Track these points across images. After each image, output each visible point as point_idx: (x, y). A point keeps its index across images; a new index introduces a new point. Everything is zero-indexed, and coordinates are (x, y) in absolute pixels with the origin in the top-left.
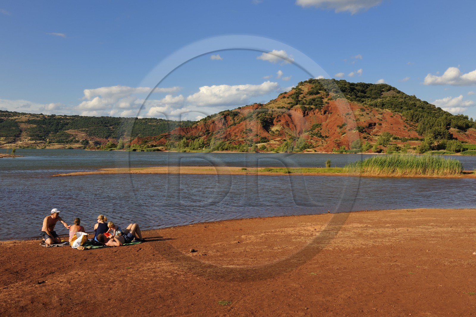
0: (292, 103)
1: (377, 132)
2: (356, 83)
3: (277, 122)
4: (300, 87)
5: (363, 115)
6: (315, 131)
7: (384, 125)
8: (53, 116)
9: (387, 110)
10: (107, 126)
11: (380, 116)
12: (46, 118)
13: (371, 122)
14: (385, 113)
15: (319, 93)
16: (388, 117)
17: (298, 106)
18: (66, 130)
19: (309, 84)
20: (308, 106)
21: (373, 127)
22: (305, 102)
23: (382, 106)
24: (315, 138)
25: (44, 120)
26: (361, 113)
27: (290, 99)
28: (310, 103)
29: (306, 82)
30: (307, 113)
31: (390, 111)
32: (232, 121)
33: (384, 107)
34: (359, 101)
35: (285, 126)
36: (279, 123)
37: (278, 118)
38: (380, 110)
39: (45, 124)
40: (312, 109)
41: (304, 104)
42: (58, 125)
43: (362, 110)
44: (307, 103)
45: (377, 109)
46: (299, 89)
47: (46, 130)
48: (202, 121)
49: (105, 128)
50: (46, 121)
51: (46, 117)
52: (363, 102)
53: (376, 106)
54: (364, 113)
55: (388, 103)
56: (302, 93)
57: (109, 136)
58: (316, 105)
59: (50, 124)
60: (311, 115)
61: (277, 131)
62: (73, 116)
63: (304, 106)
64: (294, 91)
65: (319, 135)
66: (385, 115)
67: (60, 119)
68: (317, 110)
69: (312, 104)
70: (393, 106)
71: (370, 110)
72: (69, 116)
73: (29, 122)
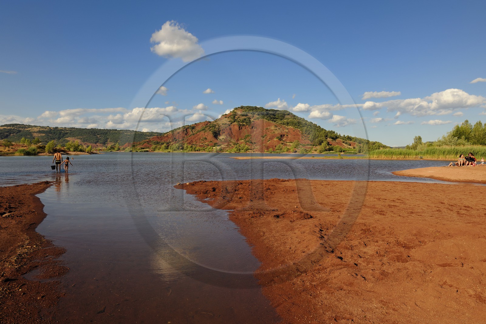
0: (231, 121)
1: (286, 140)
2: (269, 109)
3: (223, 133)
4: (235, 111)
5: (276, 130)
6: (247, 139)
7: (289, 136)
8: (57, 128)
9: (290, 127)
10: (95, 135)
11: (287, 130)
12: (51, 130)
13: (281, 134)
14: (289, 129)
15: (248, 115)
16: (291, 131)
17: (235, 123)
18: (66, 138)
19: (241, 109)
20: (241, 123)
21: (283, 137)
22: (239, 120)
23: (287, 124)
24: (248, 144)
25: (50, 131)
26: (275, 128)
27: (230, 118)
28: (243, 122)
29: (239, 108)
30: (241, 128)
31: (292, 127)
32: (191, 132)
33: (288, 125)
34: (273, 120)
35: (228, 136)
36: (224, 134)
37: (223, 130)
38: (286, 126)
39: (51, 133)
40: (244, 125)
41: (239, 122)
42: (60, 134)
43: (276, 126)
44: (241, 121)
45: (284, 126)
46: (235, 112)
47: (52, 138)
48: (171, 132)
49: (94, 136)
50: (52, 131)
51: (52, 128)
52: (275, 121)
53: (284, 124)
54: (277, 128)
55: (290, 122)
56: (237, 115)
57: (97, 142)
58: (247, 123)
59: (54, 134)
60: (243, 129)
61: (223, 139)
62: (70, 128)
63: (239, 123)
64: (232, 113)
65: (250, 142)
66: (289, 130)
67: (62, 130)
68: (247, 126)
69: (244, 122)
70: (294, 124)
71: (280, 127)
72: (68, 128)
73: (40, 132)
